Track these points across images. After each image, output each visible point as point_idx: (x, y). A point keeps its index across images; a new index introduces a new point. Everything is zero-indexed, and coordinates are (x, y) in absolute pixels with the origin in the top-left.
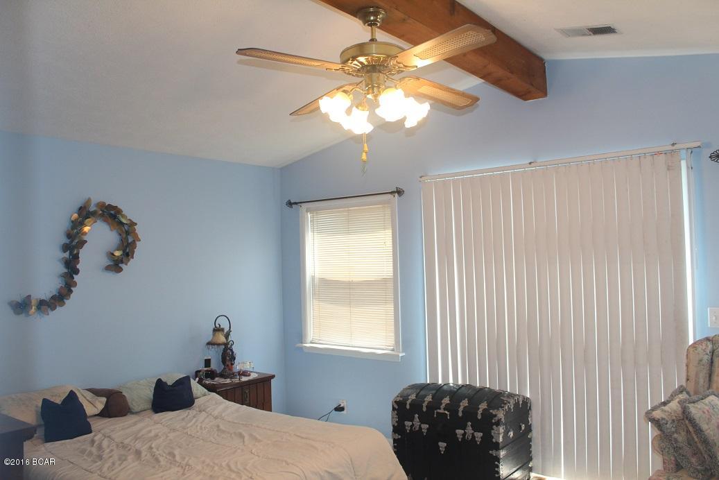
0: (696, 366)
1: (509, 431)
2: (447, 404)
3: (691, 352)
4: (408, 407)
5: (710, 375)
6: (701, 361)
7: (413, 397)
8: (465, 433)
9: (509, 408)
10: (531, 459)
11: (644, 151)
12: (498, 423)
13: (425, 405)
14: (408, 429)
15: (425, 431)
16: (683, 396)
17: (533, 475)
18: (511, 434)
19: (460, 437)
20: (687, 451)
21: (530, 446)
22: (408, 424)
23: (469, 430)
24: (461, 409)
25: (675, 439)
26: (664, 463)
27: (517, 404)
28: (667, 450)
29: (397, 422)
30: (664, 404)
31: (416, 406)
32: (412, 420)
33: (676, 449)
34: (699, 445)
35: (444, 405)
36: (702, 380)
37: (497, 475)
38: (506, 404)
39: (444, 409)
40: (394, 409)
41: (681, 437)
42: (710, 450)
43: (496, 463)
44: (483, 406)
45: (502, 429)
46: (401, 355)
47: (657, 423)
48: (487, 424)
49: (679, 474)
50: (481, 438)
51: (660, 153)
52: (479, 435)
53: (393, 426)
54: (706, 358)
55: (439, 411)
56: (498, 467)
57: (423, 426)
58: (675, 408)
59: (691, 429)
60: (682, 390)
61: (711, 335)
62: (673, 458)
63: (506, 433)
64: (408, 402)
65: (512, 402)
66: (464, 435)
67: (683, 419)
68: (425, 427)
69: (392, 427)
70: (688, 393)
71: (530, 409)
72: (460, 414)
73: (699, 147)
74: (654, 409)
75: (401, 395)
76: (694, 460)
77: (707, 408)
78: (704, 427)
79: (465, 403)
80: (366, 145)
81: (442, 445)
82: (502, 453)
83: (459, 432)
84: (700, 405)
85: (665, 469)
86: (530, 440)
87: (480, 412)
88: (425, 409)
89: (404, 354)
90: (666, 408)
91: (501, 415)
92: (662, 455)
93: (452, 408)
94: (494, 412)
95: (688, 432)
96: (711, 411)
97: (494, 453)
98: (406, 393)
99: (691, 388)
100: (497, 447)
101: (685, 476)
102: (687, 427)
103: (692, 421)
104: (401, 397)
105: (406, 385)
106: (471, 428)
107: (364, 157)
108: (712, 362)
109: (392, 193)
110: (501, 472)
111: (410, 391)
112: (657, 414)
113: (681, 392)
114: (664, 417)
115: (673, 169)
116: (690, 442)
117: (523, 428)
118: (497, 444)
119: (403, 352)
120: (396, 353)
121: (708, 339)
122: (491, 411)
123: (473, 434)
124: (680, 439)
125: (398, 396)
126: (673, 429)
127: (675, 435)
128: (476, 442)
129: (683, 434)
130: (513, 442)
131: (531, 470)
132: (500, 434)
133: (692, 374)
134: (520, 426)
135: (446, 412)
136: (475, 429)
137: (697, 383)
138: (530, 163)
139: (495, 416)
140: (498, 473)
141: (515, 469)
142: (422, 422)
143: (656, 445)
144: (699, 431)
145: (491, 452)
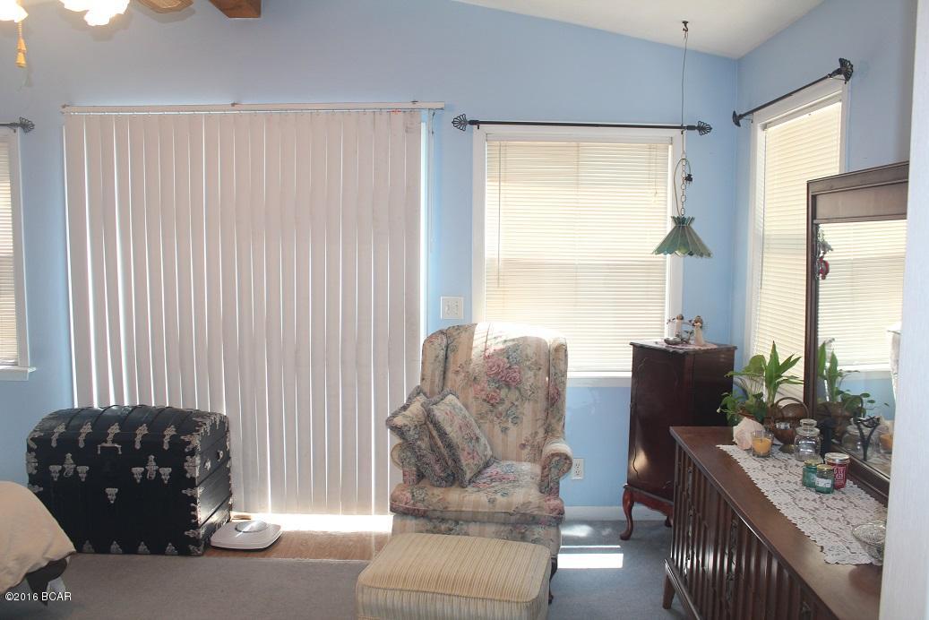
0: (432, 363)
1: (206, 461)
2: (116, 435)
3: (427, 347)
4: (54, 444)
5: (445, 373)
6: (437, 357)
7: (61, 429)
8: (146, 471)
9: (205, 431)
10: (230, 494)
11: (381, 106)
12: (192, 453)
13: (81, 439)
14: (56, 476)
15: (83, 476)
16: (421, 398)
17: (233, 514)
18: (208, 465)
19: (138, 478)
20: (430, 458)
21: (229, 478)
22: (55, 468)
23: (152, 466)
24: (138, 439)
25: (418, 447)
26: (404, 475)
27: (213, 425)
28: (408, 460)
29: (36, 468)
30: (405, 408)
31: (68, 442)
32: (61, 461)
33: (419, 458)
34: (443, 450)
35: (111, 436)
36: (437, 380)
37: (193, 521)
38: (201, 426)
39: (113, 442)
40: (30, 450)
41: (424, 444)
42: (453, 454)
43: (192, 505)
44: (170, 431)
45: (198, 460)
46: (30, 370)
47: (398, 430)
48: (177, 455)
49: (421, 484)
50: (170, 474)
51: (396, 111)
52: (166, 472)
53: (30, 475)
54: (442, 353)
55: (104, 445)
56: (195, 509)
57: (80, 469)
58: (415, 412)
59: (435, 433)
60: (419, 391)
61: (445, 327)
62: (414, 469)
63: (203, 464)
64: (54, 438)
65: (208, 422)
66: (144, 473)
67: (425, 424)
68: (83, 469)
69: (27, 477)
70: (425, 394)
71: (228, 431)
72: (138, 446)
73: (442, 109)
74: (394, 415)
75: (40, 428)
76: (437, 467)
77: (449, 408)
78: (448, 429)
79: (142, 431)
80: (22, 41)
81: (112, 492)
82: (200, 491)
83: (137, 470)
84: (441, 406)
85: (405, 483)
86: (229, 470)
87: (166, 440)
88: (82, 445)
89: (35, 369)
90: (407, 413)
91: (196, 441)
92: (403, 466)
93: (125, 438)
94: (187, 438)
95: (431, 437)
96: (453, 411)
97: (188, 492)
98: (47, 425)
99: (427, 389)
100: (192, 483)
101: (428, 486)
102: (430, 432)
103: (436, 425)
104: (41, 431)
105: (45, 414)
106: (154, 463)
107: (21, 60)
108: (446, 358)
109: (12, 125)
110: (199, 516)
111: (54, 423)
112: (399, 421)
113: (418, 394)
114: (407, 423)
115: (411, 131)
116: (434, 447)
117: (221, 456)
118: (193, 479)
119: (32, 366)
120: (22, 369)
121: (442, 332)
122: (182, 437)
123: (157, 471)
124: (423, 446)
125: (35, 431)
126: (416, 436)
127: (419, 442)
128: (162, 480)
129: (426, 439)
130: (211, 474)
131: (230, 508)
132: (197, 467)
133: (428, 373)
134: (218, 454)
135: (116, 446)
136: (160, 463)
137: (432, 382)
138: (233, 105)
139: (189, 443)
140: (195, 517)
141: (213, 510)
142: (78, 462)
143: (396, 457)
144: (443, 434)
145: (184, 491)
